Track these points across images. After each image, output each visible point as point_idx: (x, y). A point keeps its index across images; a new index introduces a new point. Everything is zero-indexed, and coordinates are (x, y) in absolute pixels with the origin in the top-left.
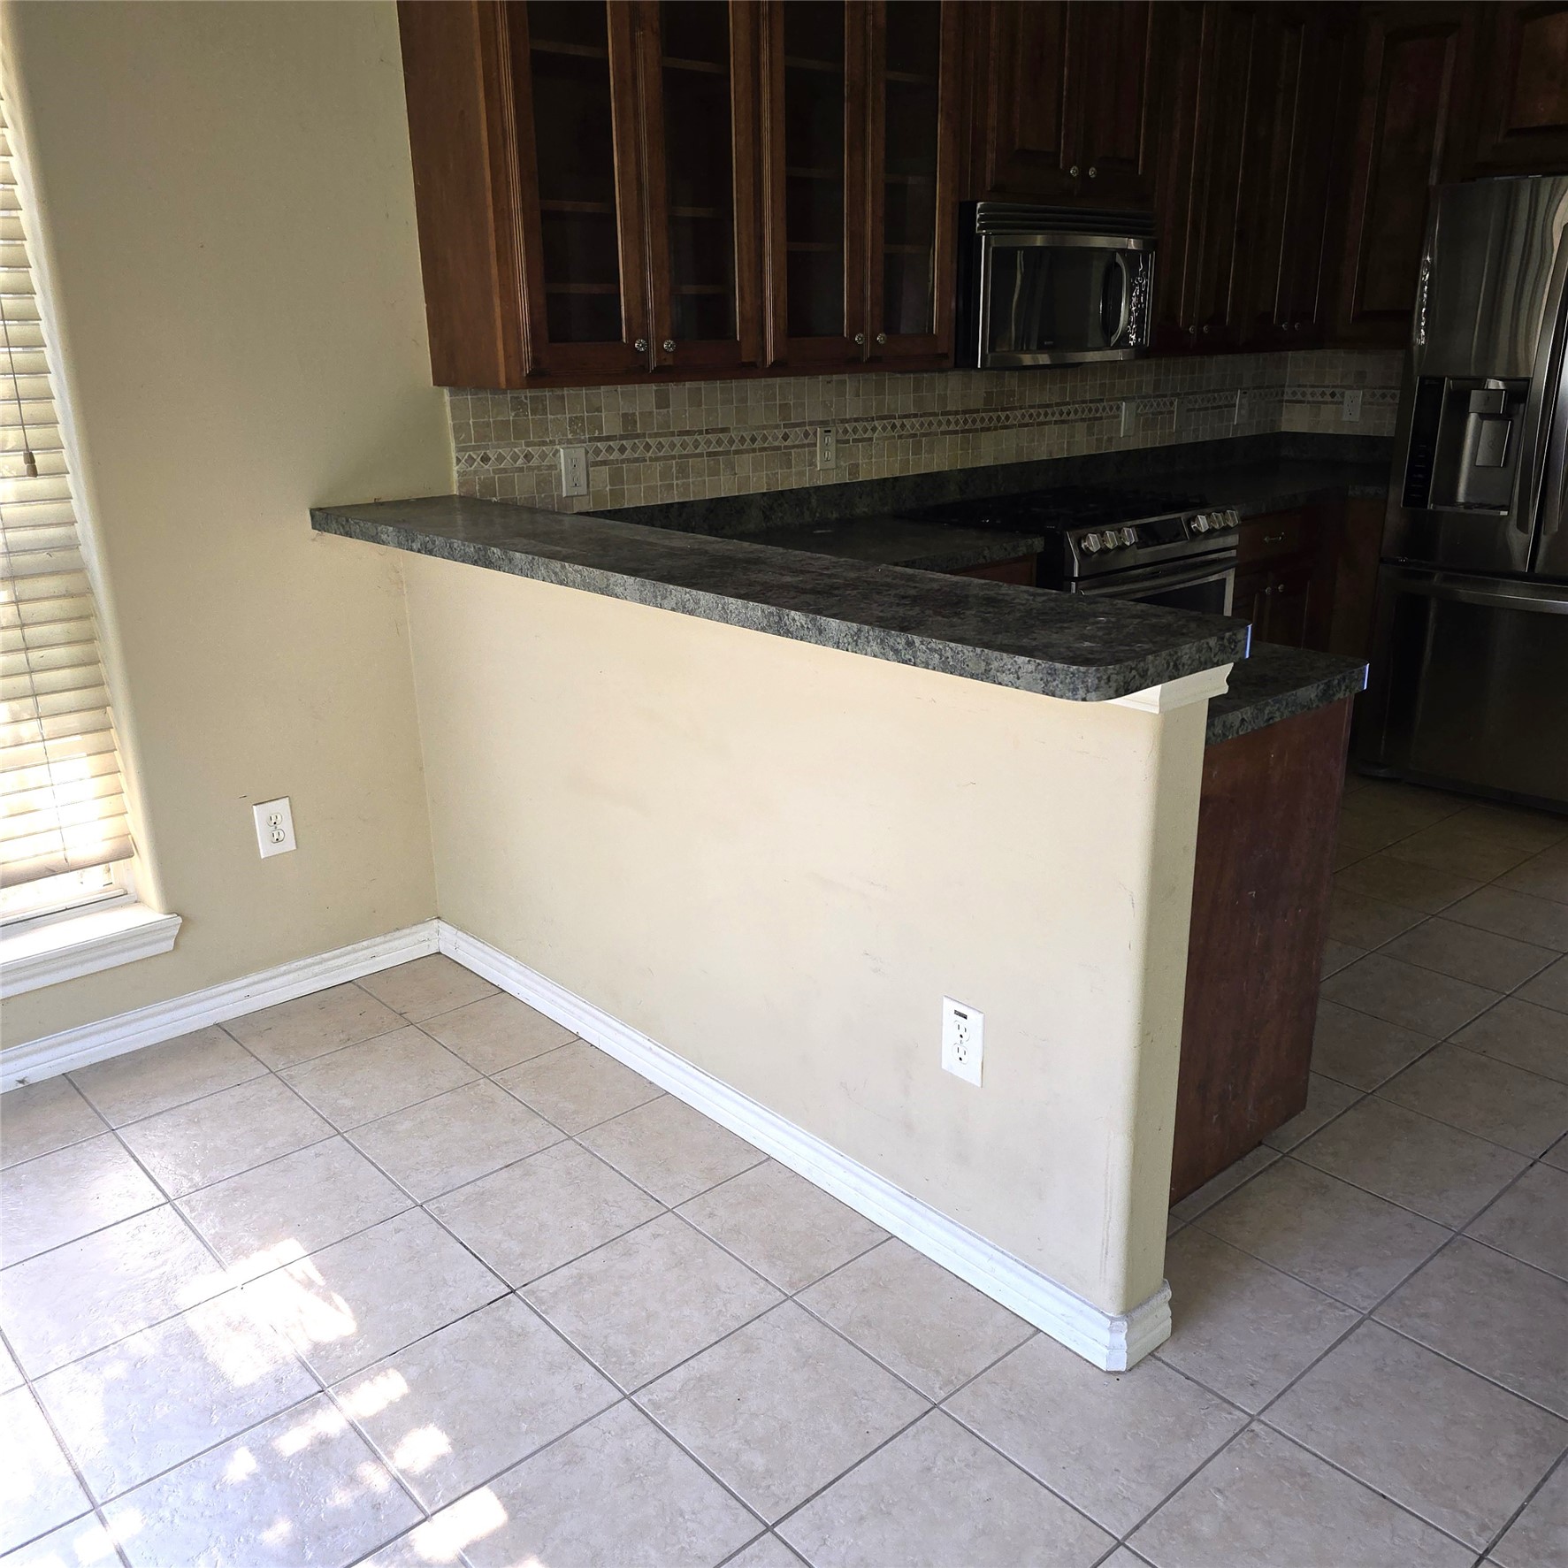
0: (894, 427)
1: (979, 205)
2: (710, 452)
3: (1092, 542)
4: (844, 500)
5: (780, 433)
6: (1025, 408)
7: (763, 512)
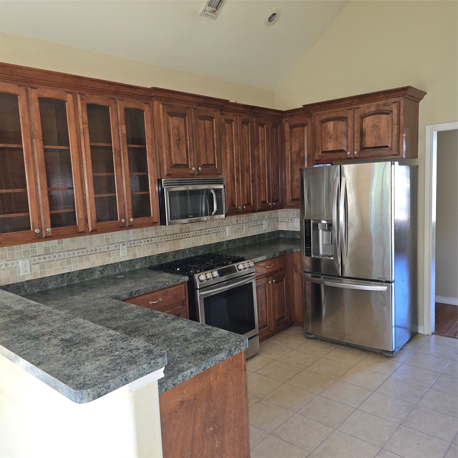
1: (163, 180)
2: (80, 256)
3: (202, 277)
4: (131, 265)
5: (106, 247)
6: (194, 231)
7: (100, 272)
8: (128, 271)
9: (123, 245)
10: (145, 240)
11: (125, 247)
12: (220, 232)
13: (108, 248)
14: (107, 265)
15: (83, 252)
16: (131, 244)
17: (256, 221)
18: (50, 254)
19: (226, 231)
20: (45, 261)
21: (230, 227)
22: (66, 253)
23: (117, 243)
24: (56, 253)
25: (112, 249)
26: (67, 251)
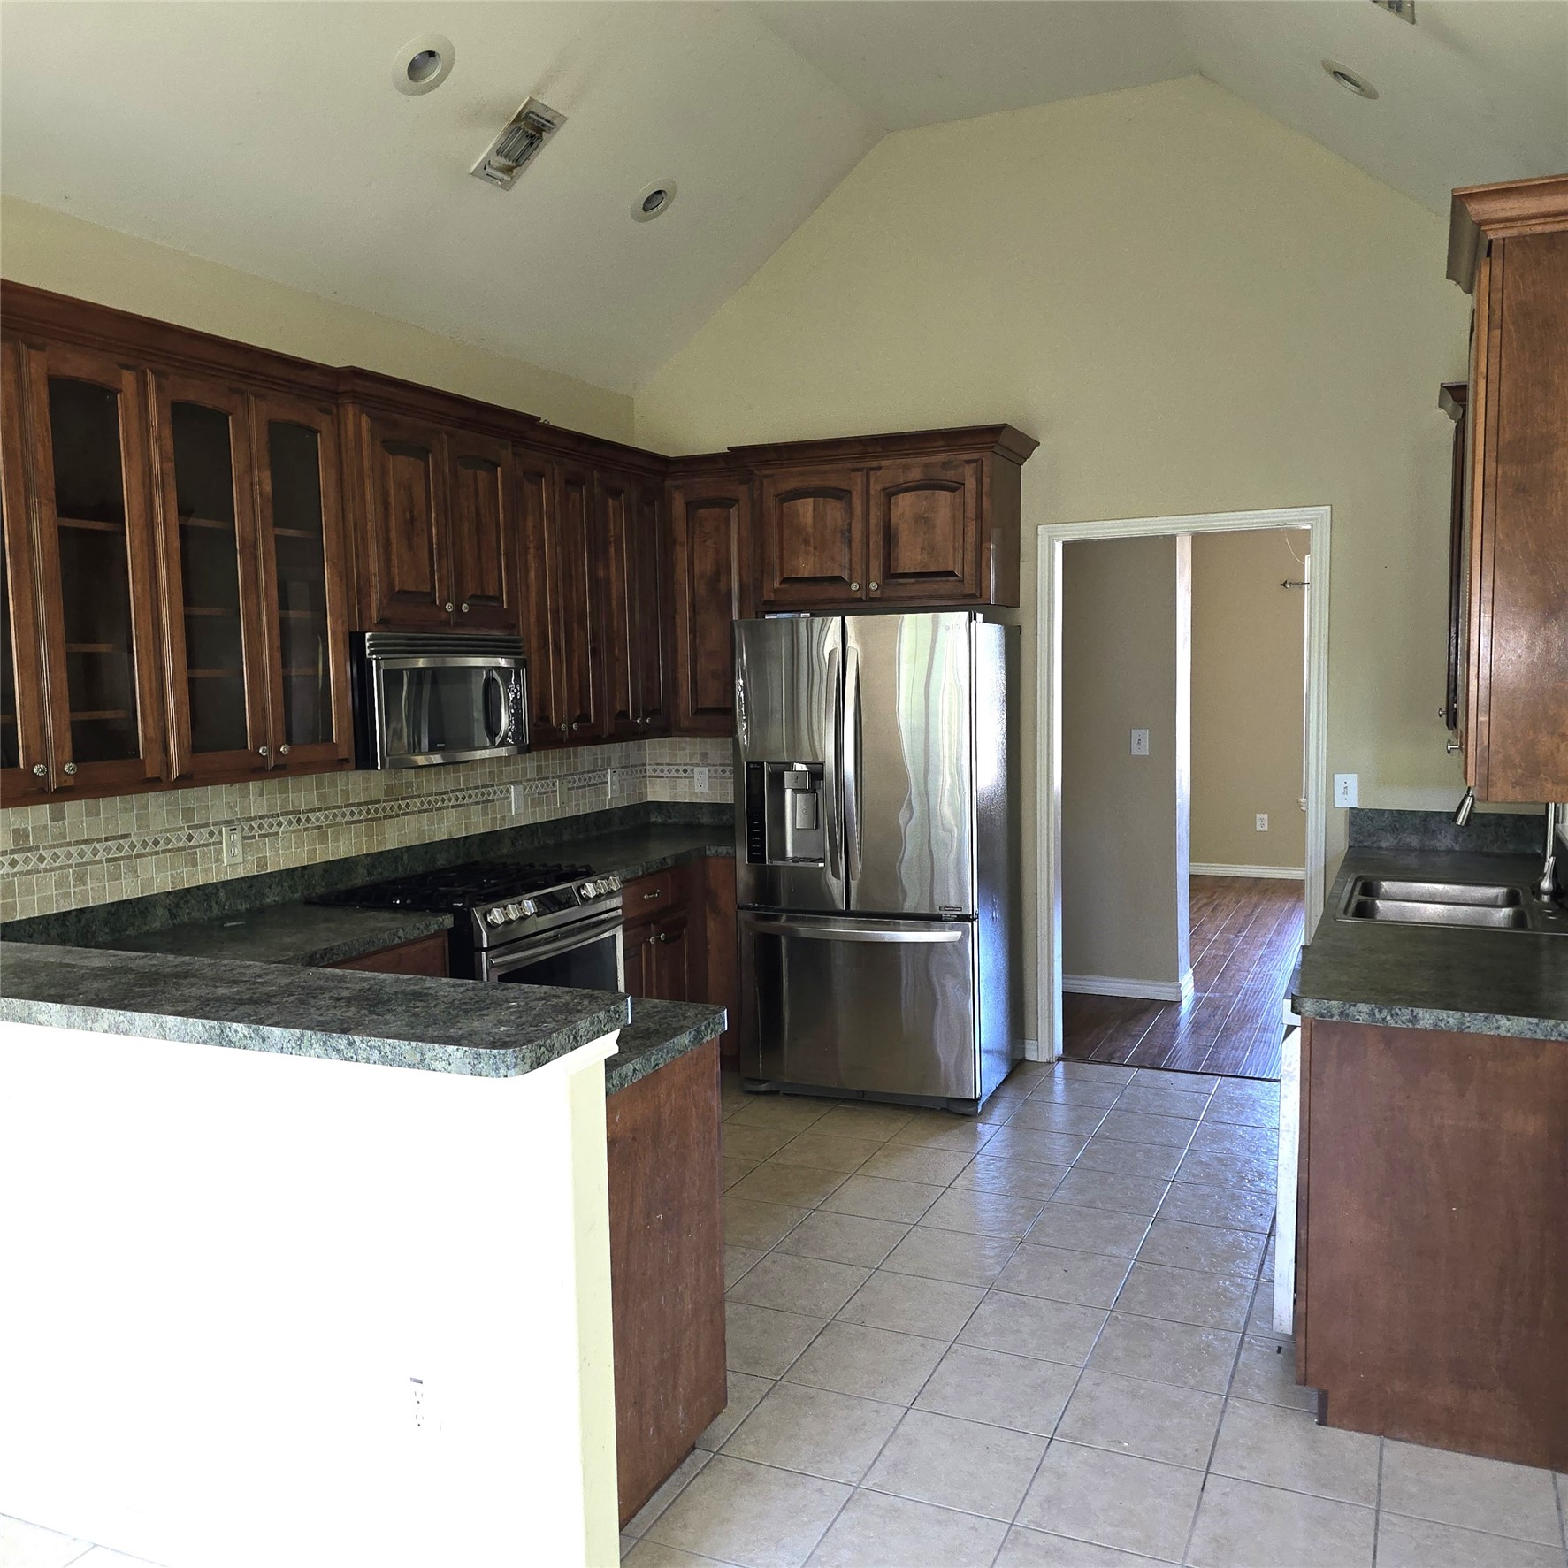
0: (299, 821)
1: (368, 635)
2: (111, 858)
3: (497, 916)
4: (253, 892)
5: (183, 834)
6: (423, 796)
7: (169, 910)
8: (246, 909)
9: (231, 830)
10: (290, 817)
11: (236, 837)
12: (493, 800)
13: (190, 838)
14: (188, 890)
15: (120, 848)
16: (251, 828)
17: (588, 772)
18: (30, 849)
19: (508, 798)
20: (16, 870)
21: (521, 788)
22: (73, 849)
23: (216, 824)
24: (44, 848)
25: (202, 842)
26: (77, 843)
